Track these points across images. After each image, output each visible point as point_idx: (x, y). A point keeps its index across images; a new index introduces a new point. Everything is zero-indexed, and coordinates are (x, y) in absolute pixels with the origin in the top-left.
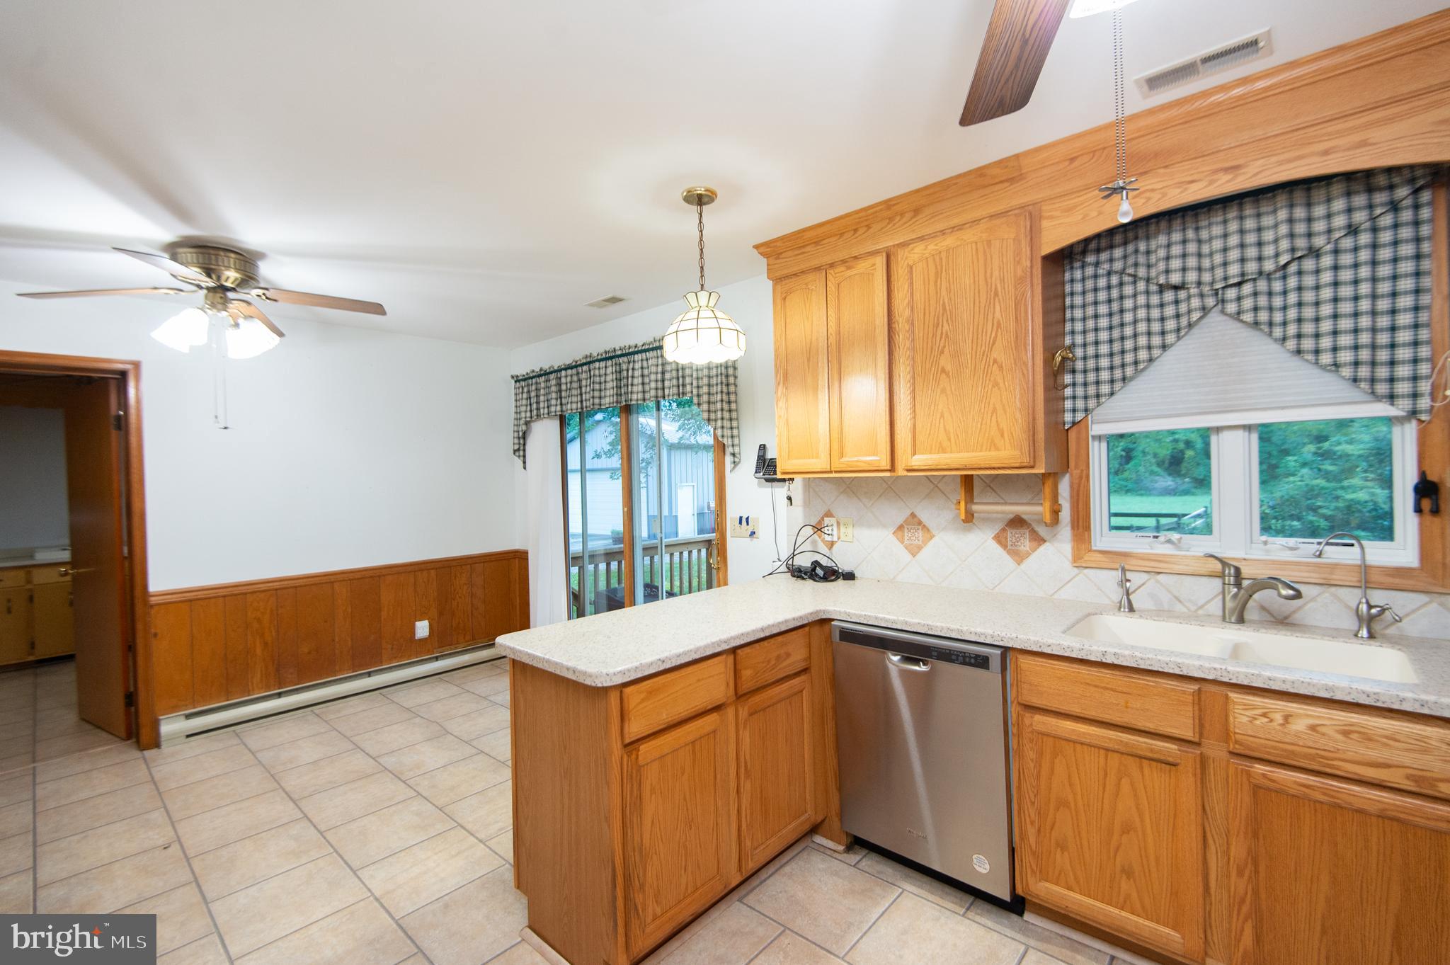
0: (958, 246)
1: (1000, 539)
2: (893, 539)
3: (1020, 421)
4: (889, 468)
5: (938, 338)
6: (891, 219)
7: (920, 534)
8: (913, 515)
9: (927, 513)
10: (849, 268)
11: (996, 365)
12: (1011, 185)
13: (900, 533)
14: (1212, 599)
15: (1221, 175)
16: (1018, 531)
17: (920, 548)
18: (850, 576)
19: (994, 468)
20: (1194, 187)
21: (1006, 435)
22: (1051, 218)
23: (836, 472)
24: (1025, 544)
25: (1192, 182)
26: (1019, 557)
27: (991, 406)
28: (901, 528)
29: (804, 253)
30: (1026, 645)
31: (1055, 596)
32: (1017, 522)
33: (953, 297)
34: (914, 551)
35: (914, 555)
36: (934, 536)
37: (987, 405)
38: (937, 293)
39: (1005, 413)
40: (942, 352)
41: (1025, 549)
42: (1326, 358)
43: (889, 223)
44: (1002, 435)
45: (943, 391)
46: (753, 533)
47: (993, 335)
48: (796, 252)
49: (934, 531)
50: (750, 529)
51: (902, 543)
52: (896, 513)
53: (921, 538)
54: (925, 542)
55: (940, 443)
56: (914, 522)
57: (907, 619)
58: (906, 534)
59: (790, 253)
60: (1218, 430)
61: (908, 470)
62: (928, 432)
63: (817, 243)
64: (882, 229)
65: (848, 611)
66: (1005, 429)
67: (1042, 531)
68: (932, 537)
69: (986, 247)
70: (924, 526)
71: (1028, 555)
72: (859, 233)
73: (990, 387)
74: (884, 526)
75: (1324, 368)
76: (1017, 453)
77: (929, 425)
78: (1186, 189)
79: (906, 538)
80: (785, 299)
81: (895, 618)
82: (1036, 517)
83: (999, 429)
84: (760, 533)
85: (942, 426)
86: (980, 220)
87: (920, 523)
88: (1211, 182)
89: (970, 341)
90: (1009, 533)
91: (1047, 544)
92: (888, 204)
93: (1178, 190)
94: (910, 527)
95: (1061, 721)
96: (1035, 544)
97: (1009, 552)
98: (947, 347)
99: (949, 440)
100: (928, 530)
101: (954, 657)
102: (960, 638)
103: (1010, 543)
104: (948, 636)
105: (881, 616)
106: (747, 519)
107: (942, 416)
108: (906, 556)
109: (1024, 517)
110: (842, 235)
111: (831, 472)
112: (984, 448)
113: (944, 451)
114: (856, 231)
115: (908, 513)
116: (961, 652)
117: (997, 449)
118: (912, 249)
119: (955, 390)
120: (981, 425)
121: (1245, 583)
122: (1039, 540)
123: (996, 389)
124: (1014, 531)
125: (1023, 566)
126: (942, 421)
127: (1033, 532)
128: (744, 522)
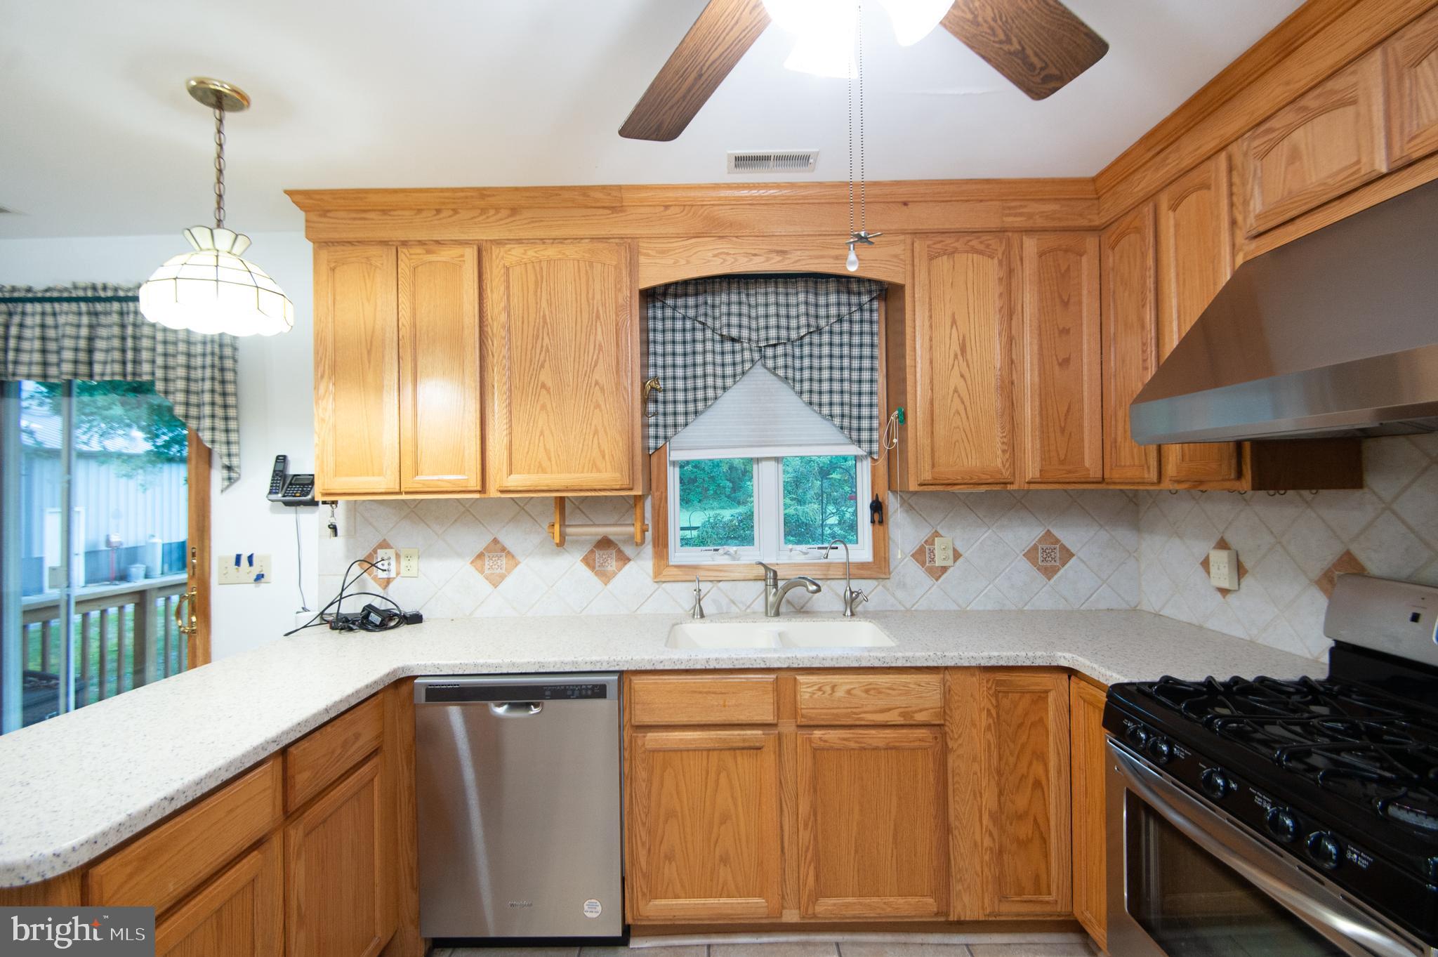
0: (560, 259)
1: (588, 561)
2: (472, 569)
3: (621, 444)
4: (479, 488)
5: (538, 351)
6: (484, 211)
7: (504, 561)
8: (495, 541)
9: (510, 539)
10: (429, 252)
11: (597, 387)
12: (612, 213)
13: (479, 562)
14: (758, 597)
15: (773, 255)
16: (605, 552)
17: (503, 577)
18: (416, 619)
19: (595, 490)
20: (757, 260)
21: (607, 457)
22: (647, 255)
23: (407, 493)
24: (612, 565)
25: (755, 255)
26: (605, 577)
27: (593, 427)
28: (480, 556)
29: (365, 219)
30: (640, 665)
31: (638, 612)
32: (605, 543)
33: (554, 312)
34: (496, 581)
35: (495, 586)
36: (519, 563)
37: (588, 426)
38: (537, 303)
39: (607, 435)
40: (542, 366)
41: (612, 569)
42: (826, 410)
43: (481, 214)
44: (604, 457)
45: (543, 407)
46: (260, 577)
47: (595, 357)
48: (354, 215)
49: (519, 558)
50: (255, 570)
51: (482, 572)
52: (476, 540)
53: (504, 566)
54: (509, 571)
55: (540, 462)
56: (496, 548)
57: (514, 660)
58: (487, 563)
59: (342, 214)
60: (758, 460)
61: (502, 492)
62: (526, 450)
63: (384, 212)
64: (475, 217)
65: (436, 662)
66: (606, 452)
67: (628, 550)
68: (517, 564)
69: (588, 268)
70: (509, 552)
71: (615, 574)
72: (442, 215)
73: (592, 408)
74: (459, 555)
75: (824, 417)
76: (618, 475)
77: (527, 443)
78: (751, 260)
79: (487, 567)
80: (333, 270)
81: (500, 661)
82: (621, 537)
83: (601, 451)
84: (272, 575)
85: (541, 444)
86: (582, 239)
87: (503, 549)
88: (768, 260)
89: (572, 359)
90: (597, 554)
91: (632, 563)
92: (483, 193)
93: (746, 259)
94: (491, 554)
95: (670, 734)
96: (620, 563)
97: (596, 574)
98: (548, 362)
99: (550, 459)
100: (513, 556)
101: (569, 693)
102: (574, 670)
103: (597, 564)
104: (561, 670)
105: (481, 661)
106: (250, 559)
107: (542, 433)
108: (486, 587)
109: (611, 537)
110: (420, 211)
111: (400, 493)
112: (585, 470)
113: (544, 471)
114: (438, 211)
115: (489, 539)
116: (577, 686)
117: (599, 471)
118: (509, 250)
119: (556, 407)
120: (583, 445)
121: (781, 584)
122: (624, 559)
123: (597, 411)
124: (601, 552)
125: (610, 586)
126: (542, 438)
127: (620, 552)
128: (244, 561)
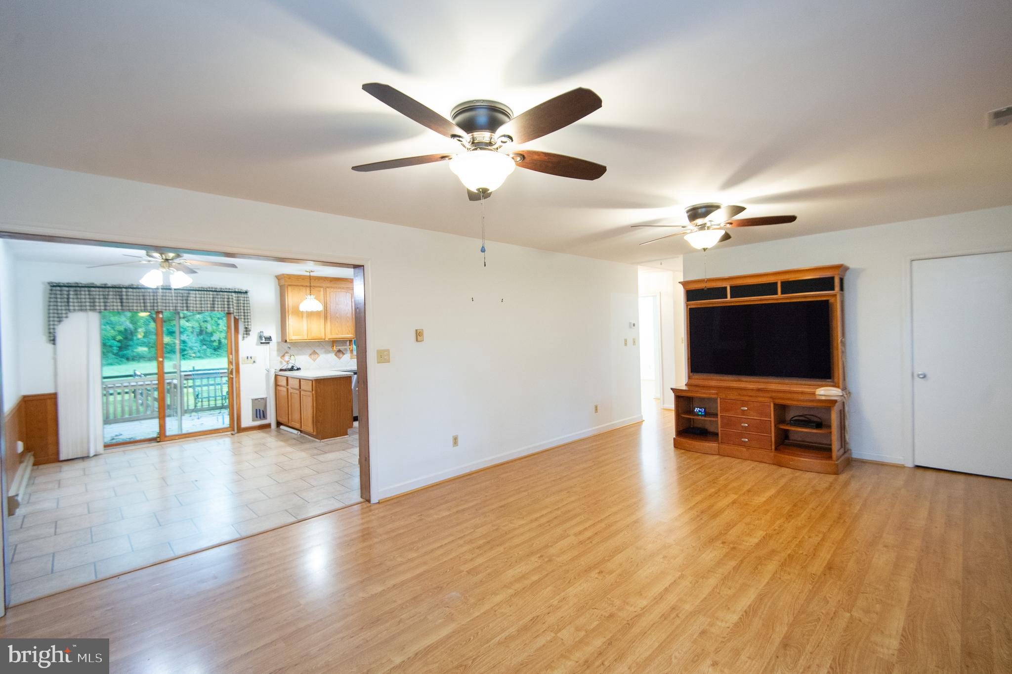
1: (336, 355)
2: (309, 358)
4: (324, 338)
7: (316, 356)
8: (314, 351)
9: (317, 351)
11: (348, 317)
16: (340, 353)
17: (316, 359)
18: (300, 369)
24: (341, 355)
26: (339, 358)
28: (311, 354)
29: (298, 280)
32: (339, 351)
33: (339, 302)
34: (314, 360)
35: (314, 361)
38: (336, 300)
39: (350, 327)
40: (337, 313)
43: (324, 281)
44: (349, 332)
45: (337, 321)
46: (254, 362)
48: (296, 279)
50: (253, 360)
51: (312, 358)
52: (310, 351)
54: (318, 357)
56: (315, 353)
58: (312, 356)
59: (293, 279)
63: (303, 279)
67: (344, 352)
68: (319, 356)
70: (317, 354)
71: (341, 357)
74: (305, 354)
77: (334, 330)
82: (343, 349)
84: (257, 361)
90: (338, 353)
91: (345, 355)
92: (326, 278)
94: (313, 354)
96: (343, 355)
97: (336, 357)
99: (339, 332)
103: (338, 355)
106: (251, 358)
108: (312, 362)
111: (307, 340)
112: (345, 334)
115: (313, 351)
118: (330, 289)
120: (344, 330)
125: (340, 360)
127: (342, 352)
128: (249, 358)
